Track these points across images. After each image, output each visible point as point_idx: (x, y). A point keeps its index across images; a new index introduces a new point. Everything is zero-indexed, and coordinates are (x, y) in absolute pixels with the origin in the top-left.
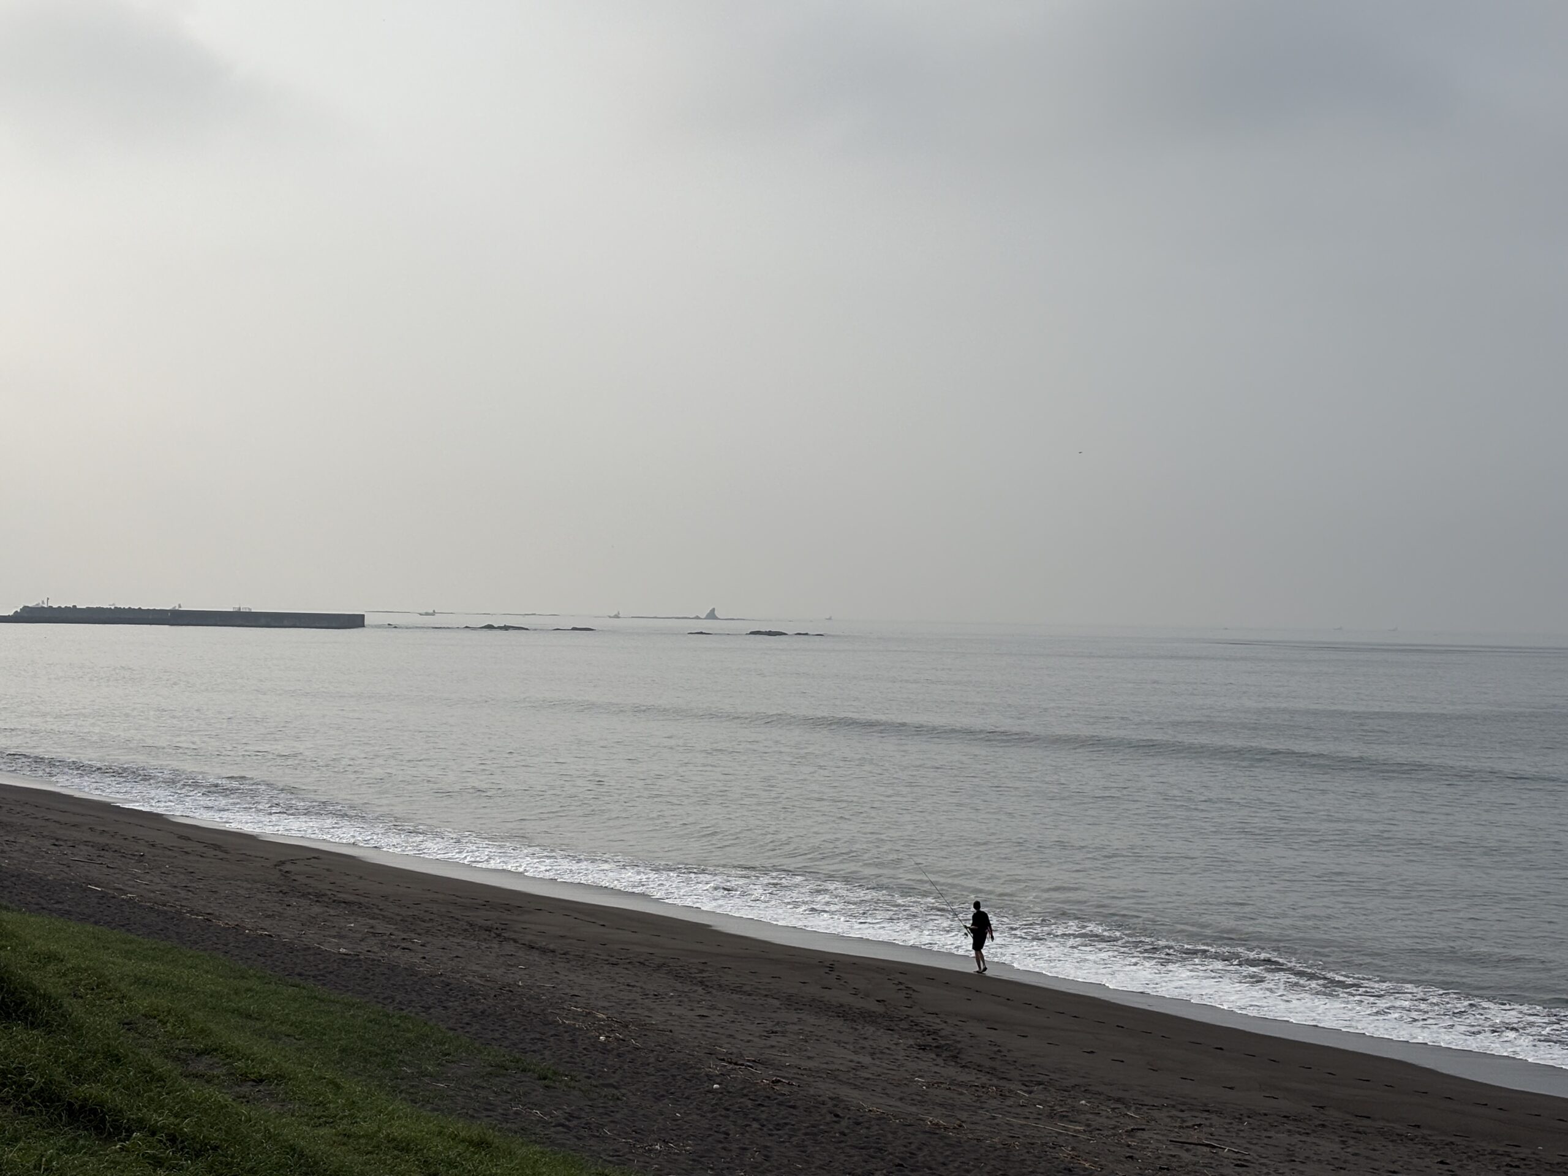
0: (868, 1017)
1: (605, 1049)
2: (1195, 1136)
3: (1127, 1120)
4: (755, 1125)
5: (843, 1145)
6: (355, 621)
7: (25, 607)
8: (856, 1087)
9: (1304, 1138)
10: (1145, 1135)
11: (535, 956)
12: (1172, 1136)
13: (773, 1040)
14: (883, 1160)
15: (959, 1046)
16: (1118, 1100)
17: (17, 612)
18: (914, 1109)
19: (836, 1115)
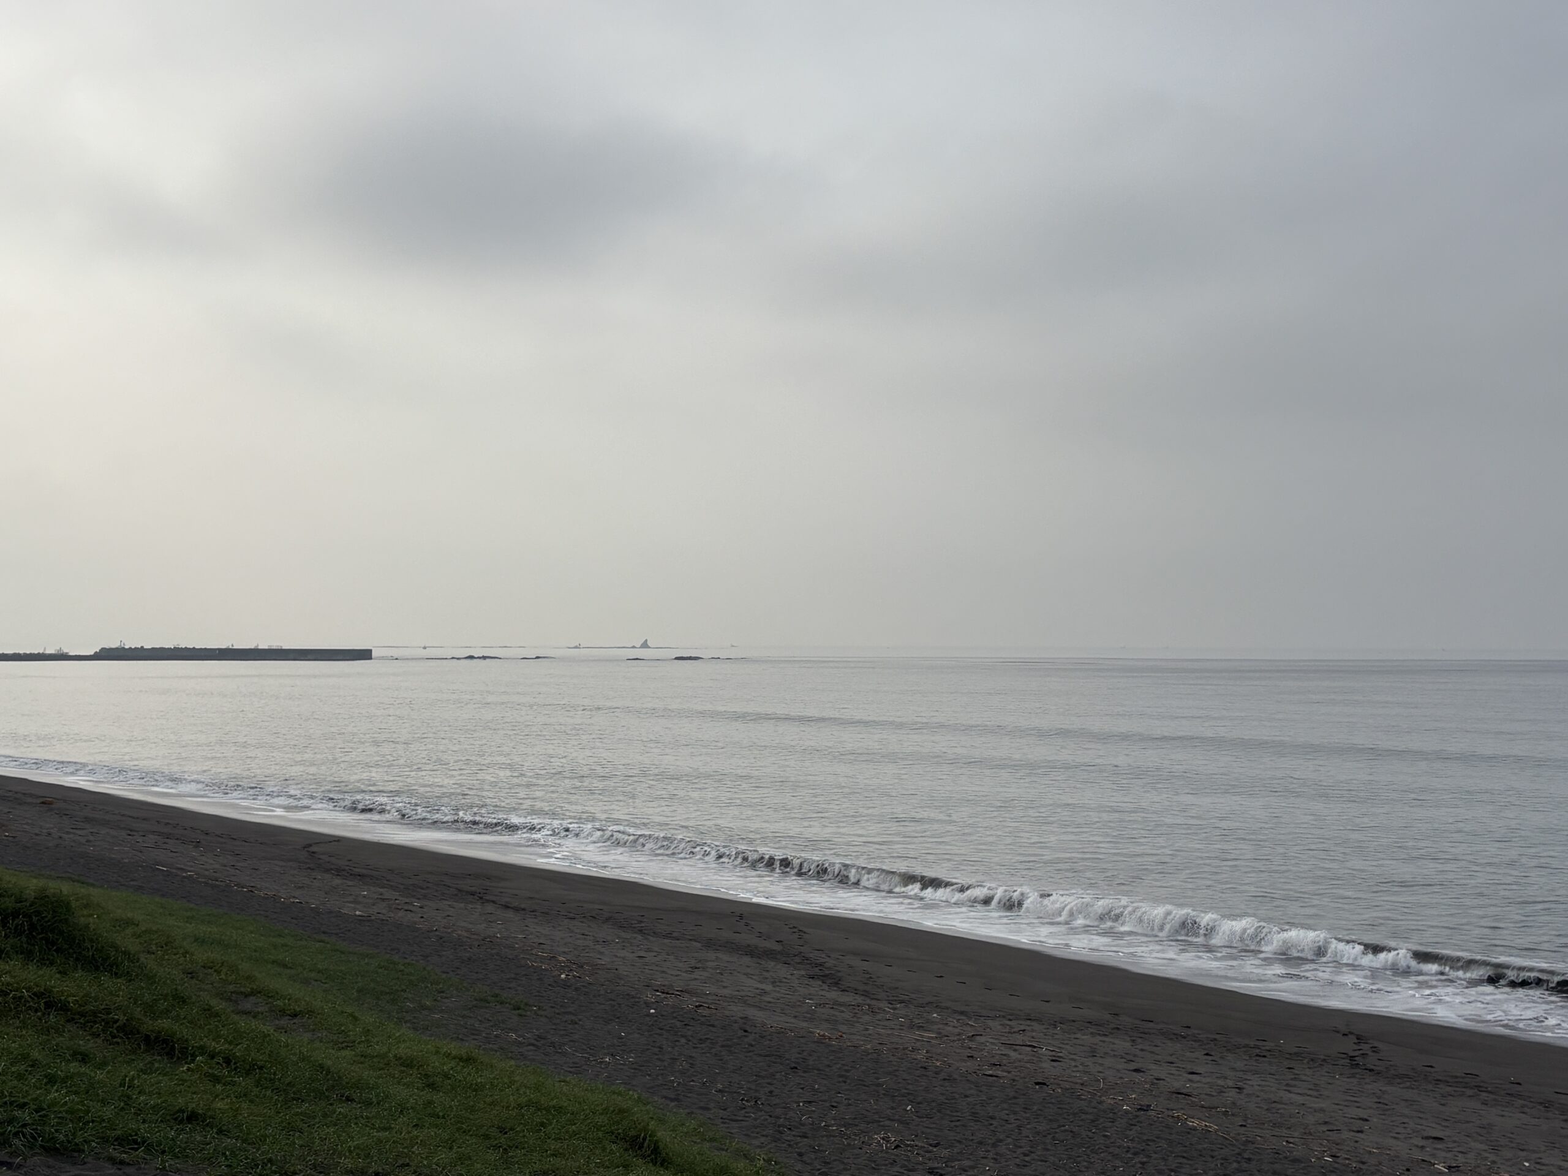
0: (769, 954)
1: (565, 985)
2: (1019, 1039)
3: (969, 1029)
4: (683, 1041)
5: (750, 1054)
6: (365, 655)
7: (102, 649)
8: (761, 1008)
9: (1102, 1038)
10: (982, 1039)
11: (510, 914)
12: (1004, 1040)
13: (697, 974)
14: (781, 1064)
15: (840, 974)
16: (962, 1013)
17: (96, 652)
18: (805, 1024)
19: (746, 1031)
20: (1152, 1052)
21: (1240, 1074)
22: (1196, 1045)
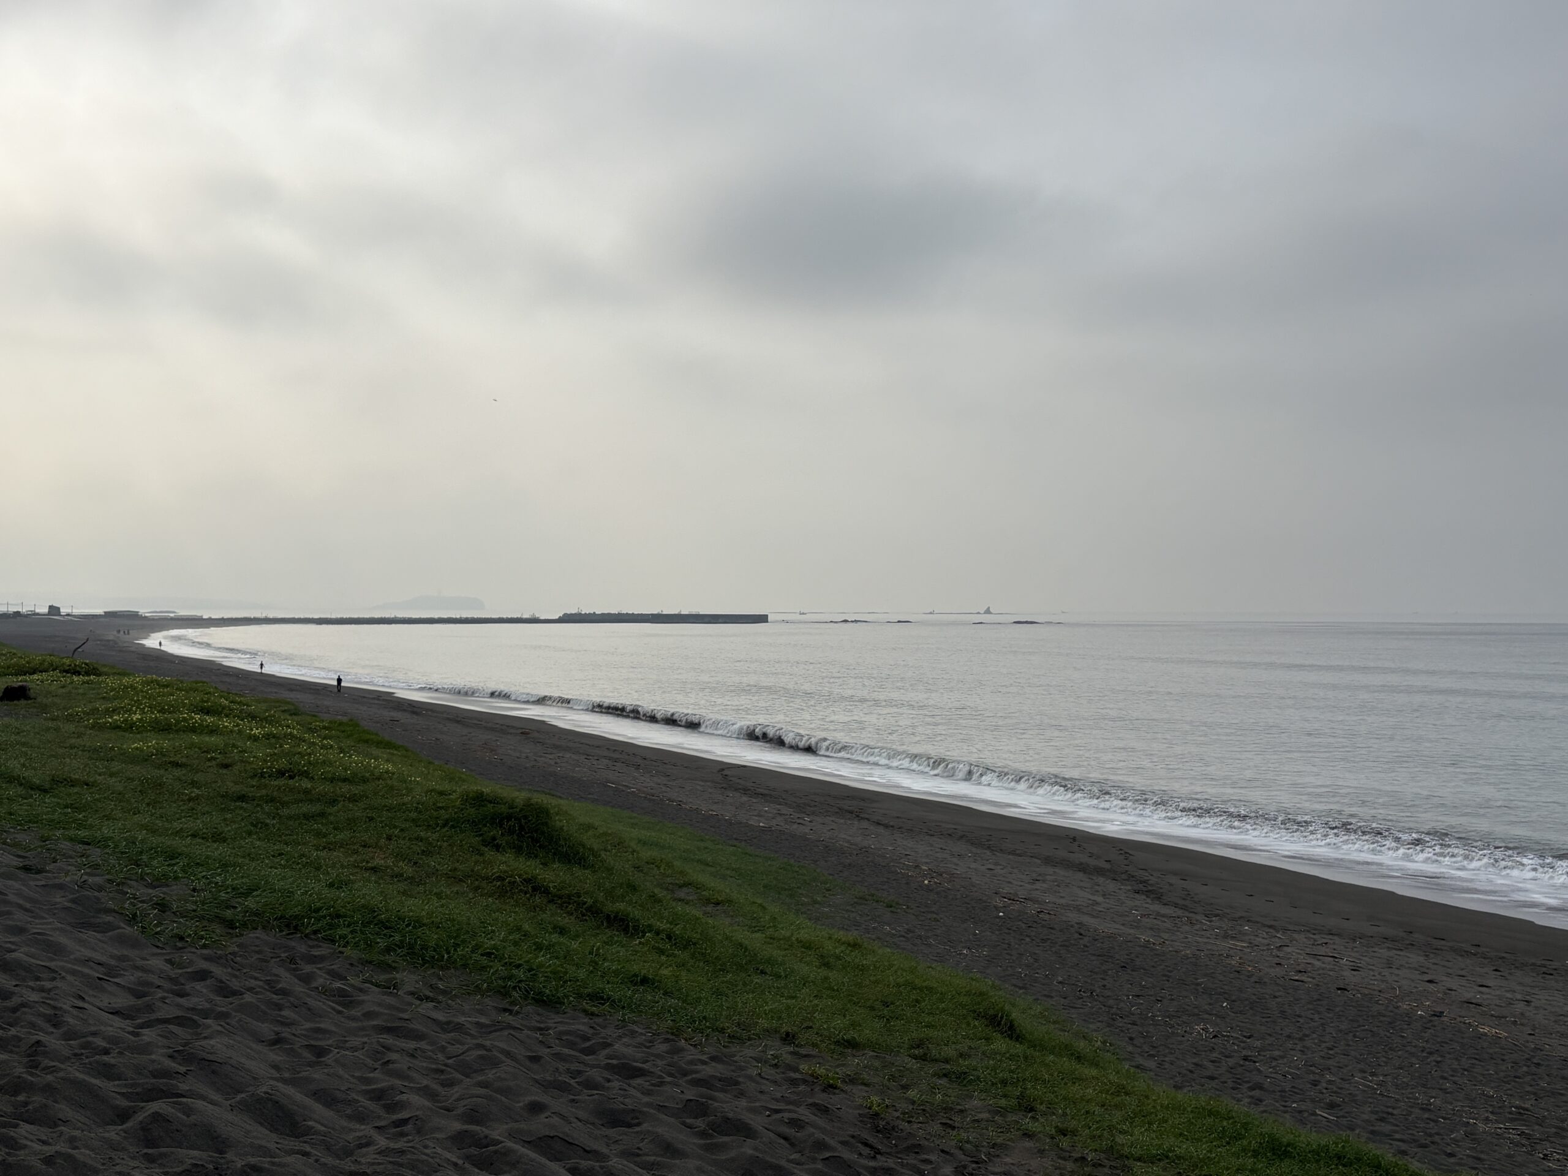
1: (928, 889)
2: (1322, 950)
3: (1277, 940)
4: (1028, 939)
5: (1086, 953)
6: (762, 619)
8: (1094, 917)
9: (1399, 952)
10: (1289, 950)
11: (881, 829)
12: (1308, 951)
13: (1038, 885)
14: (1113, 963)
15: (1161, 891)
16: (1270, 927)
17: (560, 616)
18: (1132, 931)
19: (1081, 934)
20: (1444, 966)
21: (1528, 989)
22: (1486, 961)
